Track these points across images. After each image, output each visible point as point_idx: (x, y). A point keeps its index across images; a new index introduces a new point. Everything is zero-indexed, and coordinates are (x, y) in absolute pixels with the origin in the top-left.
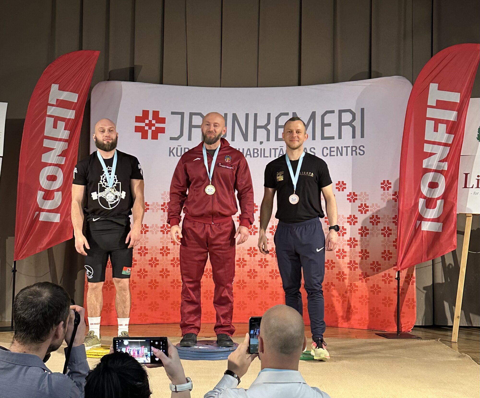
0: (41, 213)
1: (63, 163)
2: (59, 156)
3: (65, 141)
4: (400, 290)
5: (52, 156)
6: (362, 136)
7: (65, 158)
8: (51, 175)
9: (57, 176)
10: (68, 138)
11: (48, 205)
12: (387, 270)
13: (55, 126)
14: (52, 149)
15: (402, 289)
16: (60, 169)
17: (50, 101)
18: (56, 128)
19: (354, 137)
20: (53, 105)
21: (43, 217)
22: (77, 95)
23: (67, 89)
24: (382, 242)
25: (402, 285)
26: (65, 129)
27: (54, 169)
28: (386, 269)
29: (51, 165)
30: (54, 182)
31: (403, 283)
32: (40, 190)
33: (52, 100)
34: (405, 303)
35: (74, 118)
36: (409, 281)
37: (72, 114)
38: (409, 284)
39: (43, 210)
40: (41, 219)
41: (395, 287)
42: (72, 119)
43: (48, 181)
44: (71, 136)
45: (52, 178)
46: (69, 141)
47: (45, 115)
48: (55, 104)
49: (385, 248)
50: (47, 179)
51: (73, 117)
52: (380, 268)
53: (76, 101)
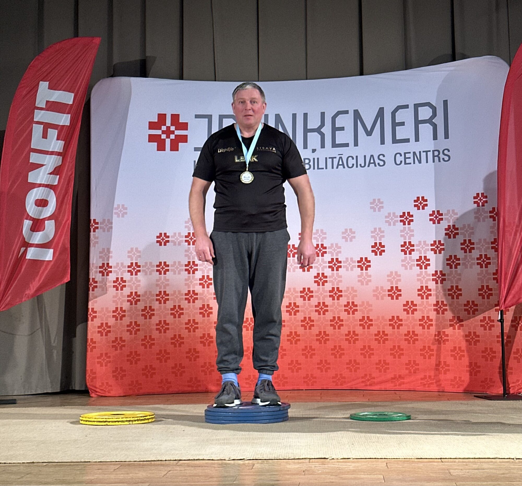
0: (29, 249)
1: (56, 183)
2: (51, 174)
3: (58, 154)
4: (505, 338)
5: (41, 174)
6: (447, 136)
7: (58, 176)
8: (41, 200)
9: (48, 200)
10: (61, 151)
11: (38, 238)
12: (487, 312)
13: (45, 136)
14: (43, 165)
15: (508, 337)
16: (52, 191)
17: (38, 104)
18: (46, 138)
19: (435, 138)
20: (41, 109)
21: (31, 254)
22: (73, 95)
23: (60, 87)
24: (478, 274)
25: (507, 331)
26: (58, 139)
27: (44, 191)
28: (485, 311)
29: (40, 185)
30: (45, 208)
31: (508, 328)
32: (26, 219)
33: (40, 102)
34: (512, 356)
35: (69, 125)
36: (517, 325)
37: (66, 119)
38: (516, 330)
39: (32, 245)
40: (29, 256)
41: (498, 334)
42: (67, 126)
43: (36, 207)
44: (66, 147)
45: (42, 203)
46: (63, 154)
47: (32, 121)
48: (44, 107)
49: (482, 282)
50: (36, 205)
51: (68, 123)
52: (477, 310)
53: (71, 103)
